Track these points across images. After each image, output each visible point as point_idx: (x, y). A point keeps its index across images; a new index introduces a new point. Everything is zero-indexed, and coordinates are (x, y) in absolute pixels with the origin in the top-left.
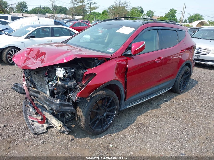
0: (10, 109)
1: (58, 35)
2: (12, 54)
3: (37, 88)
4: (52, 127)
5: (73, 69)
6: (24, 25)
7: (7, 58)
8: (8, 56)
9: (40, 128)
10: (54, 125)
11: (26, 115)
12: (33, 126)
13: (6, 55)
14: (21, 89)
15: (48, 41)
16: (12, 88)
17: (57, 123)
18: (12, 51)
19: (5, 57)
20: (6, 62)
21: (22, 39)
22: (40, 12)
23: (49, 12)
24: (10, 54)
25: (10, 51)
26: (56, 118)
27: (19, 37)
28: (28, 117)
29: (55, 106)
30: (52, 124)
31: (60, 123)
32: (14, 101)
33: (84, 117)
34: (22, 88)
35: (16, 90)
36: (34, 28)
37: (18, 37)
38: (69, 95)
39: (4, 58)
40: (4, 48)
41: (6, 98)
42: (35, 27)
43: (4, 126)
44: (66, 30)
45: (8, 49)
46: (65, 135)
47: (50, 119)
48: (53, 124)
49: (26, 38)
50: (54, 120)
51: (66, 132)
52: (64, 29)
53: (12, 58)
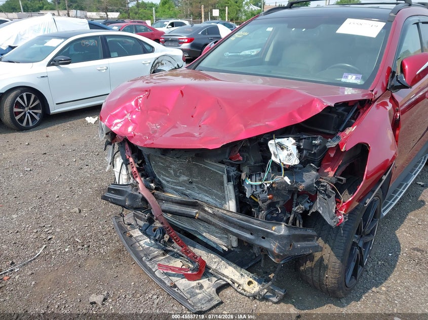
0: (89, 246)
1: (116, 54)
2: (24, 105)
3: (166, 189)
4: (227, 285)
5: (315, 139)
6: (23, 35)
7: (13, 115)
8: (16, 110)
9: (197, 294)
10: (230, 282)
11: (140, 259)
12: (176, 289)
13: (11, 109)
14: (133, 197)
15: (99, 69)
16: (104, 198)
17: (238, 274)
18: (22, 98)
19: (9, 113)
20: (13, 126)
21: (41, 67)
22: (26, 8)
23: (45, 7)
24: (18, 105)
25: (18, 99)
26: (230, 262)
27: (34, 63)
28: (148, 263)
29: (277, 244)
30: (224, 278)
31: (246, 276)
32: (85, 223)
33: (339, 262)
34: (136, 195)
35: (115, 202)
36: (63, 40)
37: (31, 64)
38: (297, 209)
39: (7, 117)
40: (3, 92)
41: (60, 216)
42: (66, 38)
43: (105, 300)
44: (133, 41)
45: (13, 94)
46: (270, 303)
47: (214, 266)
48: (227, 280)
49: (49, 65)
50: (226, 268)
51: (270, 296)
52: (128, 40)
53: (23, 113)
